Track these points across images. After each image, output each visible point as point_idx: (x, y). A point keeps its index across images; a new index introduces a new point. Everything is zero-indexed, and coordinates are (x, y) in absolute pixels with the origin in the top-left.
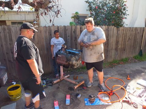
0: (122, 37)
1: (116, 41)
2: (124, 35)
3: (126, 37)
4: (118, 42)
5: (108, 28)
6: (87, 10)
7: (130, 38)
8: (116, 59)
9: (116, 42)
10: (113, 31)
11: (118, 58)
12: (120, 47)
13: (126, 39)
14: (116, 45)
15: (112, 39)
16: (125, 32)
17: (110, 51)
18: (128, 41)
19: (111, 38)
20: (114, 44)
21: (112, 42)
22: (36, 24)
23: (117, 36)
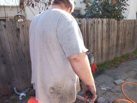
0: (122, 30)
1: (117, 36)
2: (124, 29)
3: (126, 31)
4: (119, 37)
5: (109, 21)
6: (81, 2)
7: (130, 32)
8: (117, 56)
9: (117, 38)
10: (114, 25)
11: (119, 55)
12: (120, 42)
13: (126, 33)
14: (117, 40)
15: (113, 34)
16: (125, 25)
17: (111, 48)
18: (128, 35)
19: (113, 32)
20: (115, 39)
21: (113, 37)
22: (19, 17)
23: (118, 30)
